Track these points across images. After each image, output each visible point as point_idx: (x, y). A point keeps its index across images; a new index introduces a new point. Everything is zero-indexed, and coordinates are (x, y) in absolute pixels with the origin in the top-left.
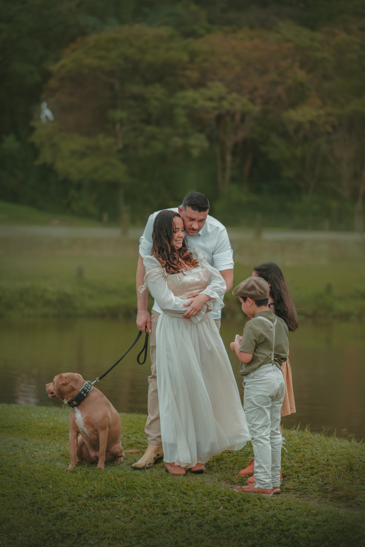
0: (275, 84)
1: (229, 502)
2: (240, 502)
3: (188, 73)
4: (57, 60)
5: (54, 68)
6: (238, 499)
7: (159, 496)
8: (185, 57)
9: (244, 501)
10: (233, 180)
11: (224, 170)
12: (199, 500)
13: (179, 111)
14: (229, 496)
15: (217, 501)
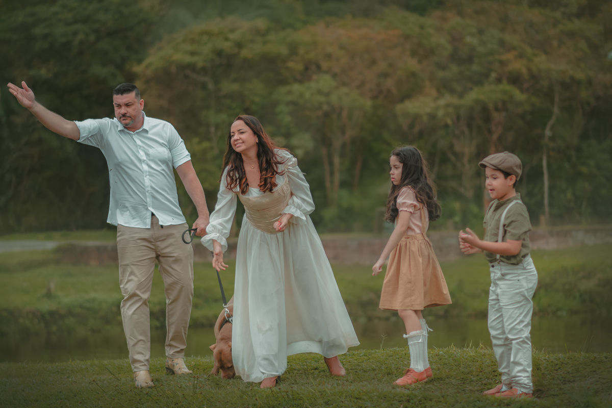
0: (385, 75)
1: (409, 402)
2: (421, 401)
3: (291, 64)
4: (140, 61)
5: (137, 69)
6: (419, 398)
7: (329, 403)
8: (284, 51)
9: (425, 399)
10: (343, 184)
11: (332, 173)
12: (375, 402)
13: (282, 108)
14: (408, 396)
15: (396, 402)
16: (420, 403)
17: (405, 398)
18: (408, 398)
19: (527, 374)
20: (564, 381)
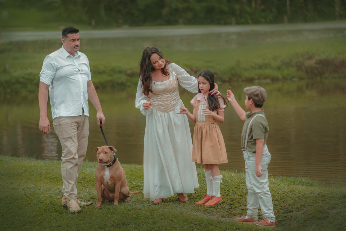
1: (200, 225)
6: (206, 223)
7: (155, 223)
9: (209, 224)
12: (181, 225)
14: (199, 221)
15: (192, 225)
16: (206, 226)
17: (198, 222)
18: (199, 223)
19: (271, 211)
20: (287, 211)
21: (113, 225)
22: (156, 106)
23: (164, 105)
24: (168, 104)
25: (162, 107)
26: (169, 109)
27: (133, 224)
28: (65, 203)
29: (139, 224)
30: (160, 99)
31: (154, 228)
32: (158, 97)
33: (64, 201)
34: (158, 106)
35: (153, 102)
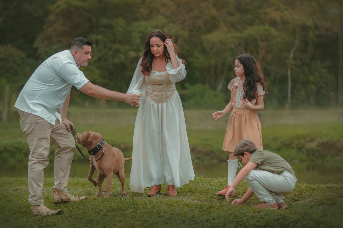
0: (197, 18)
1: (201, 208)
5: (52, 8)
6: (207, 207)
7: (154, 207)
9: (211, 207)
12: (181, 208)
13: (135, 35)
16: (208, 209)
17: (199, 206)
18: (201, 206)
20: (293, 200)
21: (109, 210)
22: (151, 95)
23: (159, 95)
24: (163, 94)
25: (157, 97)
26: (164, 100)
27: (130, 210)
28: (58, 199)
29: (136, 209)
30: (155, 89)
31: (153, 211)
32: (154, 87)
33: (58, 197)
34: (152, 96)
35: (148, 91)
